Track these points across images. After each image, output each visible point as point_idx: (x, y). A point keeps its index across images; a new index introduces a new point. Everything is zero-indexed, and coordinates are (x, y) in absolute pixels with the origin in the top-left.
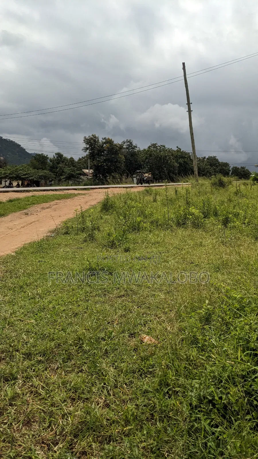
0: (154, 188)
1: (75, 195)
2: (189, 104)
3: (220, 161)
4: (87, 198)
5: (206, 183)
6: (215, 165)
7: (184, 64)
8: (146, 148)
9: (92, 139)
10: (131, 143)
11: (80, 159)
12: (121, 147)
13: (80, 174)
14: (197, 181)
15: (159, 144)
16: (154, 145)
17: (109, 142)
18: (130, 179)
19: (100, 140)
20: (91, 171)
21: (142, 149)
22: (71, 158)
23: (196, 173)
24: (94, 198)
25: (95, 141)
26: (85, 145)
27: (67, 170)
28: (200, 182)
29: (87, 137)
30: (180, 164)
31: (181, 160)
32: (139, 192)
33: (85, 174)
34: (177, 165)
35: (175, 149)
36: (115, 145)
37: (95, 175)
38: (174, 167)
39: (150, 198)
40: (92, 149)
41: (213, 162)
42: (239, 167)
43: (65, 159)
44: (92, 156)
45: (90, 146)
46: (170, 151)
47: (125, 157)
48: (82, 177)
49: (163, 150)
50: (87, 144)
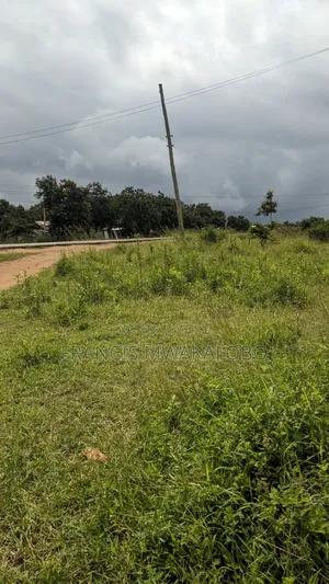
0: (128, 245)
1: (23, 255)
2: (169, 136)
3: (213, 209)
4: (38, 258)
5: (194, 237)
6: (207, 214)
7: (160, 85)
8: (119, 193)
9: (47, 181)
10: (99, 187)
11: (32, 208)
12: (86, 192)
13: (33, 228)
14: (182, 234)
15: (135, 188)
16: (129, 189)
17: (70, 185)
18: (100, 233)
19: (58, 183)
20: (48, 223)
21: (114, 194)
22: (20, 207)
23: (181, 224)
24: (47, 258)
25: (51, 184)
26: (37, 190)
27: (14, 223)
28: (186, 235)
29: (41, 179)
30: (163, 212)
31: (165, 209)
32: (108, 250)
33: (39, 227)
34: (159, 214)
35: (157, 194)
36: (79, 189)
37: (51, 229)
38: (155, 217)
39: (123, 257)
40: (47, 194)
41: (204, 210)
42: (236, 216)
43: (12, 207)
44: (48, 203)
45: (46, 189)
46: (150, 197)
47: (92, 203)
48: (35, 231)
49: (142, 196)
50: (41, 187)
